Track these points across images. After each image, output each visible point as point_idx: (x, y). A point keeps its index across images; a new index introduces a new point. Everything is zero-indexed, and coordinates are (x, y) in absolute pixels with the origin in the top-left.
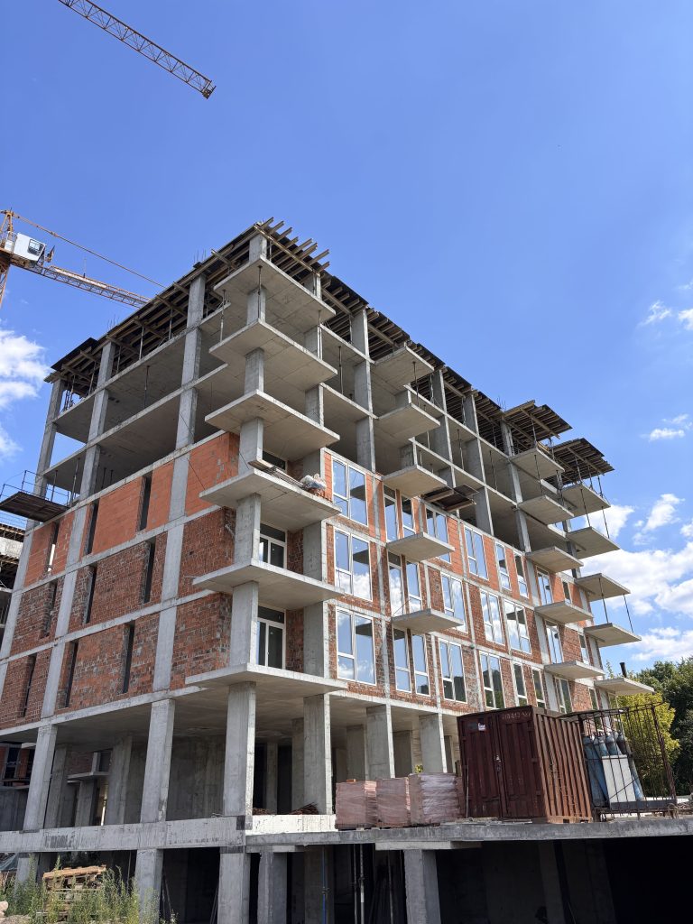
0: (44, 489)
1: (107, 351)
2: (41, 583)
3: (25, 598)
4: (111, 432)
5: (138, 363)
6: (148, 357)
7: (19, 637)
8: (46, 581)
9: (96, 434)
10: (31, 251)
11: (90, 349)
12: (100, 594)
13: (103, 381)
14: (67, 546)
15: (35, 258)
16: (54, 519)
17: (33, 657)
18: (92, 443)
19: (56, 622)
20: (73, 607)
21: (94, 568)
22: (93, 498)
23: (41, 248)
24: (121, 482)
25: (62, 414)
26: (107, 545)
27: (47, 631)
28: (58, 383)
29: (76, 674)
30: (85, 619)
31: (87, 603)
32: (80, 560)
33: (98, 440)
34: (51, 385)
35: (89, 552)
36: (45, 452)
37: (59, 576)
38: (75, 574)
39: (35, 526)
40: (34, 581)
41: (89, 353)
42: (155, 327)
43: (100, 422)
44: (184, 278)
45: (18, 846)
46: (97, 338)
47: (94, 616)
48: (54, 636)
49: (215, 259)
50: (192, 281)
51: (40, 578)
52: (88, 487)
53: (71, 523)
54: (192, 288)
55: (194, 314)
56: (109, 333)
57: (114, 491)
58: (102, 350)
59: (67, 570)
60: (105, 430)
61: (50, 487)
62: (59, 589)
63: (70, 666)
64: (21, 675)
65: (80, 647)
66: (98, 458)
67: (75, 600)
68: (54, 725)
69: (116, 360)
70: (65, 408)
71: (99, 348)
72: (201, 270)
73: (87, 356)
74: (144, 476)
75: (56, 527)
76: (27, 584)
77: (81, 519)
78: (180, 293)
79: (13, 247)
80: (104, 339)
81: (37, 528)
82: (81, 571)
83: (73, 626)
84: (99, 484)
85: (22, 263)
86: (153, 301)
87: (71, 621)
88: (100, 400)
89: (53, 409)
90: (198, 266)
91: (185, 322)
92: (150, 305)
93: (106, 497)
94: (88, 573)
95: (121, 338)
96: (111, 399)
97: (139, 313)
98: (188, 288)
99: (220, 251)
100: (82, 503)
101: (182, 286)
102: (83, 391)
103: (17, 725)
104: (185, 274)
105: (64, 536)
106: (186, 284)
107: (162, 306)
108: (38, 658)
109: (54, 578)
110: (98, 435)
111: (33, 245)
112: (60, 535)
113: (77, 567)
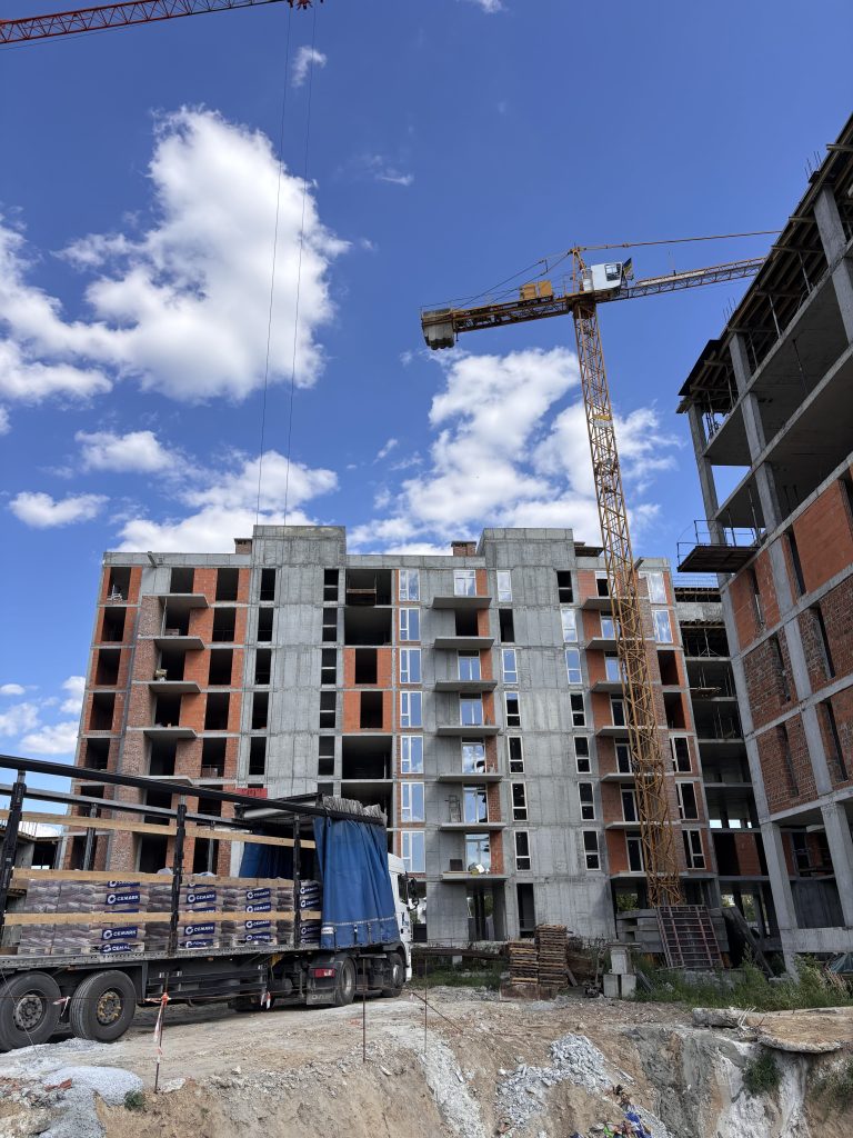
0: (722, 536)
1: (735, 348)
2: (758, 642)
3: (746, 662)
4: (776, 441)
5: (780, 342)
6: (789, 329)
7: (757, 707)
8: (763, 639)
9: (758, 449)
10: (611, 277)
11: (714, 353)
12: (837, 638)
13: (743, 384)
14: (774, 592)
15: (616, 283)
16: (747, 566)
17: (782, 727)
18: (758, 463)
19: (793, 683)
20: (807, 661)
21: (816, 608)
22: (784, 526)
23: (618, 269)
24: (813, 496)
25: (710, 442)
26: (821, 578)
27: (787, 695)
28: (692, 409)
29: (842, 739)
30: (829, 675)
31: (824, 652)
32: (795, 604)
33: (764, 456)
34: (685, 415)
35: (803, 591)
36: (707, 493)
37: (777, 628)
38: (795, 620)
39: (727, 579)
40: (749, 642)
41: (714, 359)
42: (785, 287)
43: (758, 435)
44: (801, 204)
45: (847, 944)
46: (717, 337)
47: (838, 667)
48: (797, 699)
49: (836, 154)
50: (814, 202)
51: (756, 637)
52: (773, 516)
53: (769, 565)
54: (816, 213)
55: (832, 243)
56: (730, 324)
57: (807, 510)
58: (728, 348)
59: (785, 619)
60: (768, 441)
61: (728, 530)
62: (782, 644)
63: (831, 731)
64: (776, 749)
65: (834, 707)
66: (771, 477)
67: (807, 652)
68: (839, 803)
69: (749, 352)
70: (711, 434)
71: (724, 347)
72: (821, 180)
73: (714, 364)
74: (840, 478)
75: (752, 574)
76: (743, 647)
77: (778, 556)
78: (802, 226)
79: (592, 284)
80: (726, 334)
81: (730, 581)
82: (801, 617)
83: (816, 684)
84: (785, 509)
85: (608, 296)
86: (771, 257)
87: (812, 678)
88: (749, 408)
89: (698, 440)
90: (814, 178)
91: (824, 258)
92: (768, 263)
93: (799, 519)
94: (811, 617)
95: (746, 323)
96: (761, 401)
97: (757, 282)
98: (811, 214)
99: (839, 141)
100: (773, 537)
101: (802, 216)
102: (723, 407)
103: (793, 806)
104: (800, 199)
105: (765, 582)
106: (807, 209)
107: (784, 257)
108: (788, 728)
109: (772, 632)
110: (762, 450)
111: (609, 271)
112: (760, 582)
113: (794, 613)
